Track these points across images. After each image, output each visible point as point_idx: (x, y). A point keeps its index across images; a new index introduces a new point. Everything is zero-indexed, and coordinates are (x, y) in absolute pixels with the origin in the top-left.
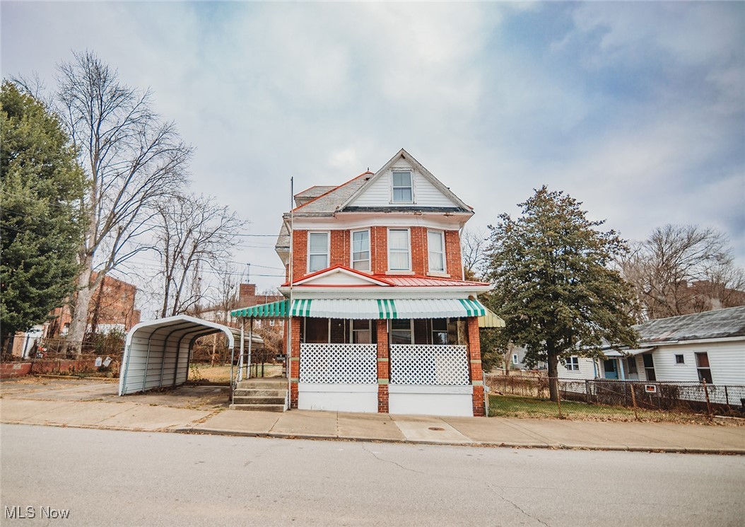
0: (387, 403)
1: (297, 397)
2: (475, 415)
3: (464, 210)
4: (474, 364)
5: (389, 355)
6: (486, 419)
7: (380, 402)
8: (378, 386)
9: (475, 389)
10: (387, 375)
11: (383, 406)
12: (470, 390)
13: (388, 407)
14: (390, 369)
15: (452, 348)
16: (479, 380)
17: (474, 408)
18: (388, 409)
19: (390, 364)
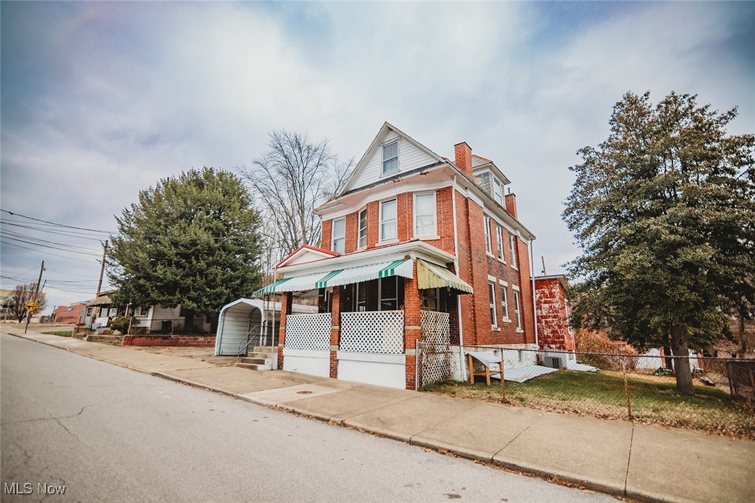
0: (336, 369)
1: (282, 360)
2: (407, 388)
3: (440, 163)
4: (408, 330)
5: (340, 323)
6: (415, 393)
7: (331, 367)
8: (330, 352)
9: (408, 358)
10: (336, 342)
11: (334, 372)
12: (403, 359)
13: (336, 372)
14: (339, 336)
15: (391, 314)
16: (412, 348)
17: (407, 379)
18: (336, 375)
19: (340, 332)
